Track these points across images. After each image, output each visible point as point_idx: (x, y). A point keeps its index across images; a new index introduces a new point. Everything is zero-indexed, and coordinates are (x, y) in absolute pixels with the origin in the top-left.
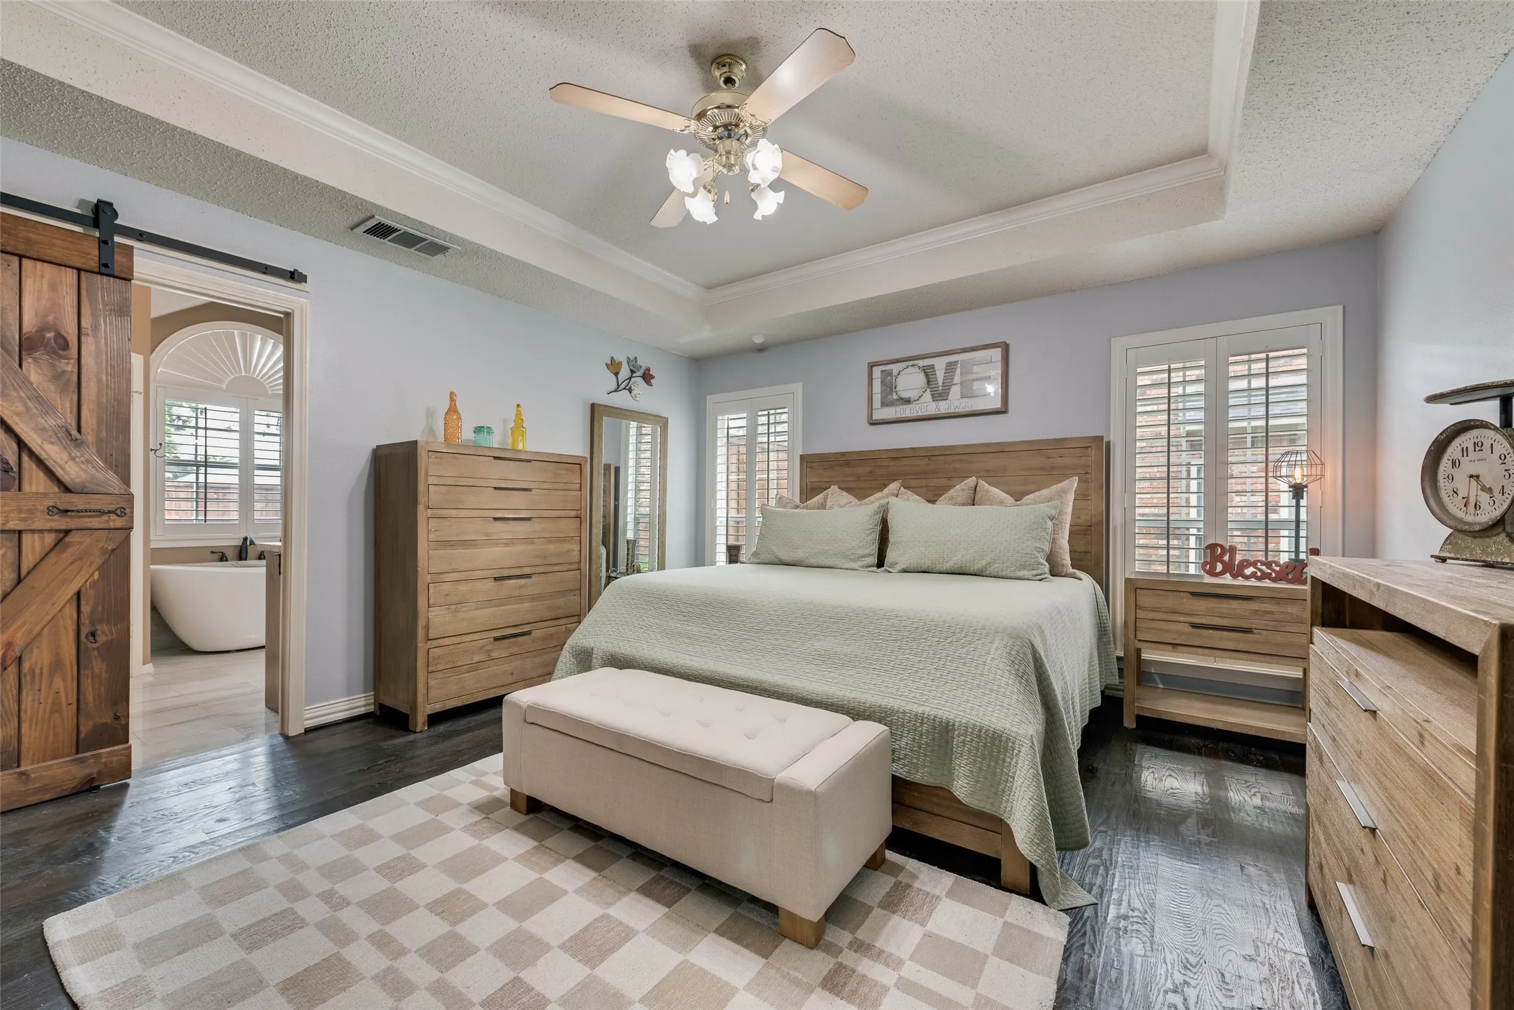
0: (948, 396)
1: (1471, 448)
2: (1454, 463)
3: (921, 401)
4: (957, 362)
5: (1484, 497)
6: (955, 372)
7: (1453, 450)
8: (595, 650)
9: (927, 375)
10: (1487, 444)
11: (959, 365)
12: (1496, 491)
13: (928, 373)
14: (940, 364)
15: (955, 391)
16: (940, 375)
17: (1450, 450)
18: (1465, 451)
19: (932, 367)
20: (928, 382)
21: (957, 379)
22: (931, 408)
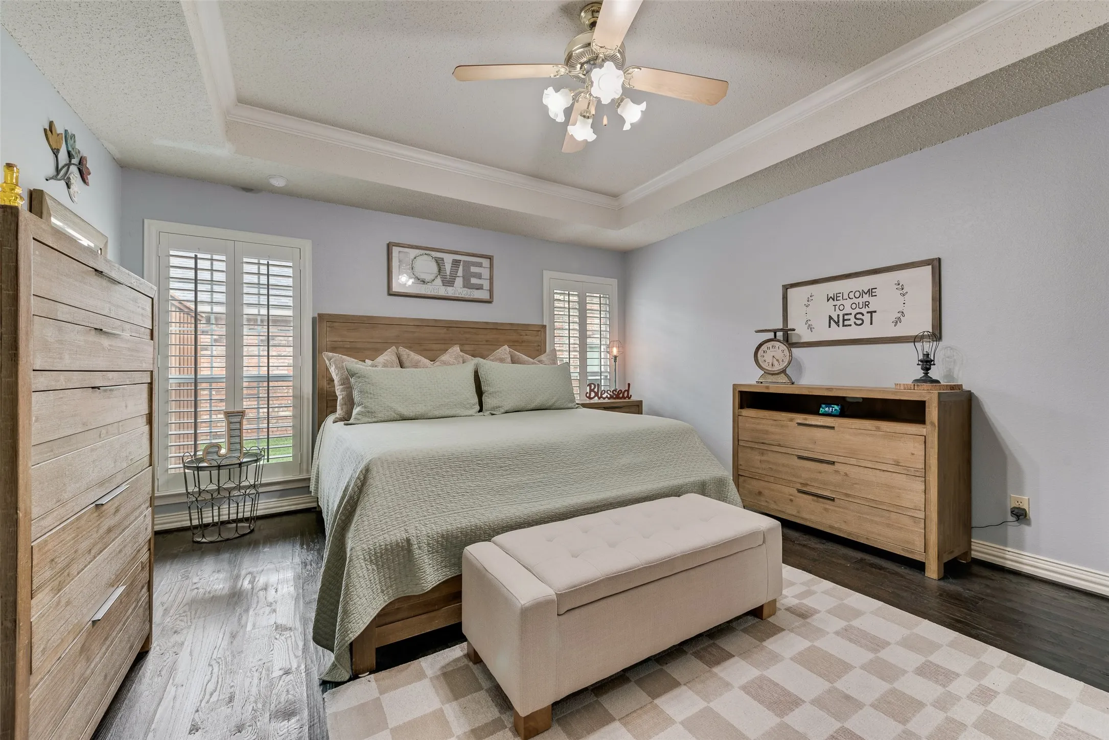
0: (454, 284)
1: (771, 347)
2: (764, 352)
3: (434, 283)
4: (461, 261)
5: (776, 363)
6: (459, 267)
7: (764, 347)
8: (414, 541)
9: (438, 265)
10: (777, 346)
11: (461, 264)
12: (780, 361)
13: (439, 263)
14: (448, 259)
15: (459, 282)
16: (448, 267)
17: (762, 347)
18: (768, 348)
19: (442, 259)
20: (440, 270)
21: (460, 273)
22: (442, 291)
